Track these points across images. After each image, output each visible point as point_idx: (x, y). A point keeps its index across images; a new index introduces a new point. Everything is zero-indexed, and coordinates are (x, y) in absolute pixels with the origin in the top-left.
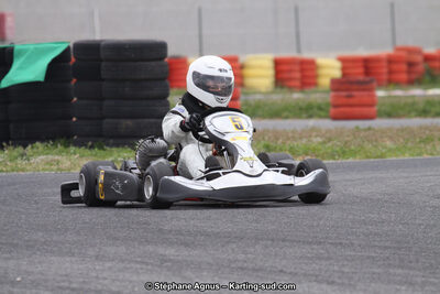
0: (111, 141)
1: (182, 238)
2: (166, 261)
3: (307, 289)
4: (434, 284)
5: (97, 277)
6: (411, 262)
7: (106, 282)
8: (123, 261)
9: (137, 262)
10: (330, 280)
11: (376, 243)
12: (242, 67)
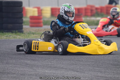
0: (6, 31)
1: (31, 58)
2: (27, 65)
3: (70, 73)
4: (108, 72)
5: (8, 69)
6: (100, 66)
7: (10, 70)
8: (15, 64)
9: (19, 65)
10: (77, 71)
11: (90, 60)
12: (41, 10)
